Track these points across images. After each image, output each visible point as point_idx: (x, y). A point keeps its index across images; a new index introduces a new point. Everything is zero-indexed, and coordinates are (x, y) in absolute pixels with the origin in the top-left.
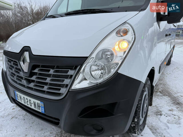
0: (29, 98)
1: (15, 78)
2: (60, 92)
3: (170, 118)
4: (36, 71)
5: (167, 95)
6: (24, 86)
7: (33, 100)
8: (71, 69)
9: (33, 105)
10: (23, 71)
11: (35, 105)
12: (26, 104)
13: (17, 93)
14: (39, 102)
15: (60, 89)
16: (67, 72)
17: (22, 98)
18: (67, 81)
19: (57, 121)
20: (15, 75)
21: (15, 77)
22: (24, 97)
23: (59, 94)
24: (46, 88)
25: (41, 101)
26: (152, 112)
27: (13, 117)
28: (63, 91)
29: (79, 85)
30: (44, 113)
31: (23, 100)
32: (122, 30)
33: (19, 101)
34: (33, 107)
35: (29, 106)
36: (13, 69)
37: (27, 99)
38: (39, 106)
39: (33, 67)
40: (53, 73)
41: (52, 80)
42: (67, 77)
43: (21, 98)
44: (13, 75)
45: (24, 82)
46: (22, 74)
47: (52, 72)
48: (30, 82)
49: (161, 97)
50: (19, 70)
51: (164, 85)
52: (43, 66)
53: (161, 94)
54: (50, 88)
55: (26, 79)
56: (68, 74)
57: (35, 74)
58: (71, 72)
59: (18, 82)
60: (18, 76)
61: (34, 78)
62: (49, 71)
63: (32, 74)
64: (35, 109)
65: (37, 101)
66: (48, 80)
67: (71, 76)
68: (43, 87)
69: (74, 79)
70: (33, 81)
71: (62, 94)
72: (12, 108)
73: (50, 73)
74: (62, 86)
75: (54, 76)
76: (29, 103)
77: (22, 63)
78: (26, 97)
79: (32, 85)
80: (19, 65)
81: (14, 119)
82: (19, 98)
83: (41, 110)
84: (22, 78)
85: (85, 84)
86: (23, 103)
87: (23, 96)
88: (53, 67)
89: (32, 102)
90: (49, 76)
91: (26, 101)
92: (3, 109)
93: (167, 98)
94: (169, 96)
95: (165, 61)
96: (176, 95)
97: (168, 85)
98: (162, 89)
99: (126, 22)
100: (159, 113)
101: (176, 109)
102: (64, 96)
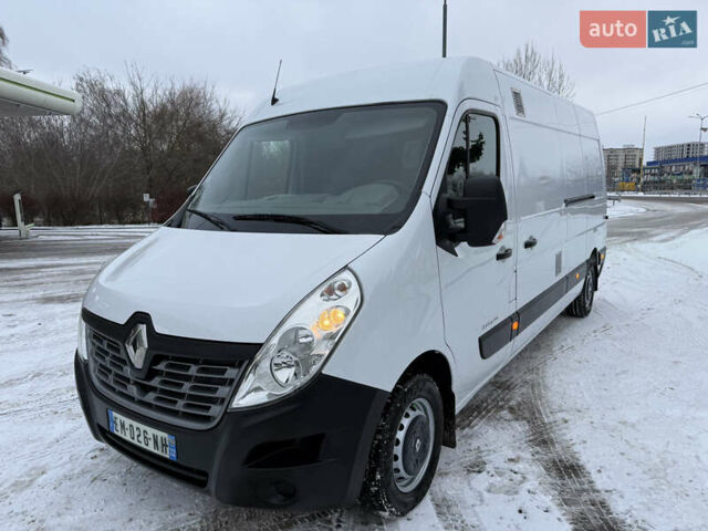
0: (143, 427)
1: (111, 380)
2: (210, 413)
3: (499, 479)
4: (161, 367)
5: (525, 419)
6: (131, 398)
7: (151, 431)
8: (232, 365)
9: (151, 443)
10: (132, 365)
11: (156, 442)
12: (135, 442)
13: (115, 414)
14: (165, 435)
15: (208, 408)
16: (224, 372)
17: (126, 427)
18: (223, 391)
19: (202, 478)
20: (110, 371)
21: (111, 377)
22: (131, 426)
23: (207, 419)
24: (180, 405)
25: (169, 434)
26: (461, 464)
27: (95, 479)
28: (216, 411)
29: (245, 399)
30: (175, 459)
31: (128, 432)
33: (119, 434)
34: (151, 448)
35: (143, 445)
36: (108, 358)
37: (138, 429)
38: (164, 445)
39: (153, 359)
40: (195, 374)
41: (193, 388)
42: (223, 382)
43: (123, 426)
44: (104, 370)
45: (133, 390)
46: (127, 372)
47: (193, 371)
48: (145, 389)
49: (506, 424)
51: (533, 388)
52: (174, 359)
53: (509, 416)
54: (188, 406)
55: (136, 383)
56: (226, 376)
57: (159, 373)
58: (231, 373)
59: (118, 388)
60: (118, 375)
61: (155, 382)
62: (188, 368)
63: (151, 373)
64: (156, 451)
65: (161, 434)
66: (186, 388)
67: (232, 380)
68: (176, 402)
69: (235, 385)
70: (153, 389)
71: (214, 418)
72: (90, 455)
73: (190, 373)
74: (214, 401)
75: (198, 379)
76: (141, 438)
77: (130, 349)
78: (136, 424)
79: (150, 397)
80: (122, 351)
81: (98, 483)
82: (119, 428)
83: (169, 454)
84: (128, 380)
86: (128, 438)
87: (128, 422)
88: (196, 362)
89: (150, 436)
90: (188, 378)
91: (136, 433)
92: (66, 458)
93: (520, 428)
94: (528, 422)
95: (511, 319)
96: (551, 419)
97: (546, 387)
98: (519, 399)
99: (346, 267)
100: (476, 467)
101: (529, 456)
102: (216, 421)
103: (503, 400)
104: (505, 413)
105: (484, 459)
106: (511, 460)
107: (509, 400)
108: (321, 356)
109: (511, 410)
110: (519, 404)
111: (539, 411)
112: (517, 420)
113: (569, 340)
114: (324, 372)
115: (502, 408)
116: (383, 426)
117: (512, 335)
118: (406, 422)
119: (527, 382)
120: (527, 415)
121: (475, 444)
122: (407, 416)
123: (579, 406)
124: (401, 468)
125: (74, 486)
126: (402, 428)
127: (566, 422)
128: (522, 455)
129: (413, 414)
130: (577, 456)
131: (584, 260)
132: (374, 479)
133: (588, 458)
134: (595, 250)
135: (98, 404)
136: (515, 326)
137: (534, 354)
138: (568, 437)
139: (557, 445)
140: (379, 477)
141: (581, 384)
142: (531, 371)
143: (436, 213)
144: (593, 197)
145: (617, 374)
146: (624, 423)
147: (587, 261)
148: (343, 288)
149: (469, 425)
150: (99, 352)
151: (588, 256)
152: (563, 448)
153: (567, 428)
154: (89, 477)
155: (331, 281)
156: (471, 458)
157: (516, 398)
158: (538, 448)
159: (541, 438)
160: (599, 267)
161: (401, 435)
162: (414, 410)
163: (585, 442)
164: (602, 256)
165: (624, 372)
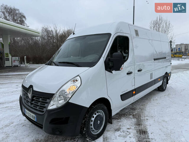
0: (30, 113)
2: (43, 110)
3: (123, 133)
4: (34, 98)
6: (29, 106)
7: (32, 114)
8: (48, 99)
9: (32, 117)
11: (33, 116)
12: (29, 117)
13: (26, 110)
15: (43, 109)
17: (28, 113)
18: (46, 105)
19: (41, 126)
20: (26, 99)
21: (26, 101)
23: (43, 112)
24: (38, 108)
26: (114, 129)
28: (45, 110)
29: (50, 107)
32: (75, 80)
33: (26, 114)
34: (32, 118)
35: (30, 117)
36: (25, 96)
38: (34, 118)
39: (33, 97)
41: (41, 104)
42: (46, 103)
45: (29, 104)
46: (29, 100)
47: (40, 100)
48: (32, 104)
49: (130, 119)
50: (27, 97)
52: (37, 97)
54: (40, 108)
55: (30, 102)
56: (47, 101)
57: (34, 100)
58: (48, 101)
59: (27, 103)
60: (27, 100)
61: (33, 102)
63: (32, 100)
65: (34, 115)
66: (39, 104)
69: (49, 103)
74: (45, 107)
75: (41, 102)
77: (28, 94)
78: (29, 112)
79: (32, 106)
80: (27, 94)
81: (24, 126)
83: (35, 120)
84: (29, 102)
85: (54, 107)
86: (28, 116)
87: (28, 112)
88: (41, 98)
90: (39, 102)
91: (29, 114)
92: (19, 120)
93: (134, 120)
94: (137, 119)
95: (133, 91)
96: (144, 118)
97: (145, 110)
98: (136, 113)
99: (78, 75)
100: (118, 130)
101: (134, 128)
102: (44, 112)
103: (132, 113)
104: (131, 116)
105: (121, 128)
106: (128, 129)
107: (133, 113)
108: (69, 97)
109: (133, 115)
110: (136, 114)
111: (141, 116)
112: (134, 118)
113: (157, 97)
114: (69, 101)
115: (131, 115)
116: (87, 116)
117: (133, 95)
118: (95, 116)
119: (140, 108)
120: (137, 117)
121: (120, 124)
122: (95, 114)
123: (152, 116)
124: (93, 128)
125: (18, 127)
126: (93, 117)
127: (147, 119)
128: (132, 127)
129: (97, 114)
130: (147, 129)
131: (162, 75)
132: (84, 130)
133: (149, 130)
134: (167, 73)
135: (23, 107)
136: (134, 92)
137: (145, 101)
138: (146, 124)
139: (142, 126)
140: (85, 129)
141: (156, 110)
142: (142, 105)
143: (105, 62)
144: (166, 58)
145: (167, 108)
146: (164, 121)
147: (163, 76)
148: (77, 81)
149: (120, 119)
150: (24, 94)
151: (164, 74)
152: (144, 127)
153: (147, 121)
154: (22, 125)
155: (74, 79)
156: (117, 127)
157: (136, 112)
158: (137, 126)
159: (139, 124)
160: (169, 78)
161: (93, 119)
162: (98, 113)
163: (150, 125)
164: (169, 74)
165: (169, 107)
